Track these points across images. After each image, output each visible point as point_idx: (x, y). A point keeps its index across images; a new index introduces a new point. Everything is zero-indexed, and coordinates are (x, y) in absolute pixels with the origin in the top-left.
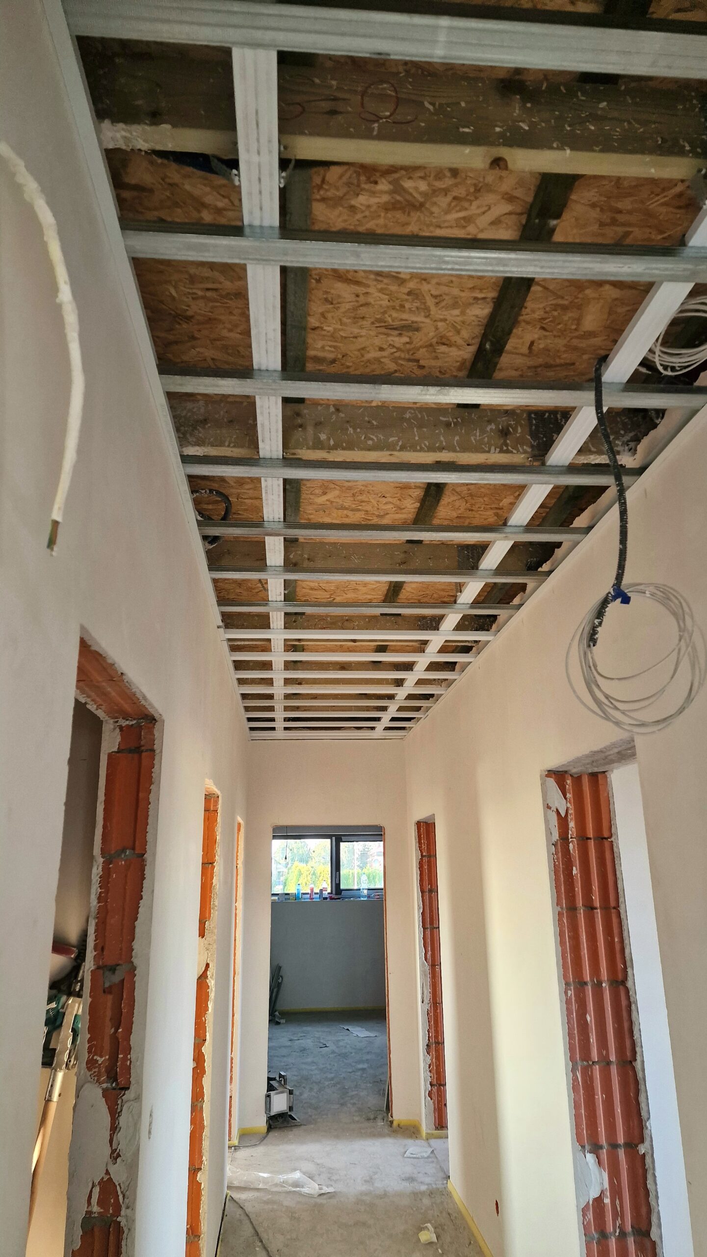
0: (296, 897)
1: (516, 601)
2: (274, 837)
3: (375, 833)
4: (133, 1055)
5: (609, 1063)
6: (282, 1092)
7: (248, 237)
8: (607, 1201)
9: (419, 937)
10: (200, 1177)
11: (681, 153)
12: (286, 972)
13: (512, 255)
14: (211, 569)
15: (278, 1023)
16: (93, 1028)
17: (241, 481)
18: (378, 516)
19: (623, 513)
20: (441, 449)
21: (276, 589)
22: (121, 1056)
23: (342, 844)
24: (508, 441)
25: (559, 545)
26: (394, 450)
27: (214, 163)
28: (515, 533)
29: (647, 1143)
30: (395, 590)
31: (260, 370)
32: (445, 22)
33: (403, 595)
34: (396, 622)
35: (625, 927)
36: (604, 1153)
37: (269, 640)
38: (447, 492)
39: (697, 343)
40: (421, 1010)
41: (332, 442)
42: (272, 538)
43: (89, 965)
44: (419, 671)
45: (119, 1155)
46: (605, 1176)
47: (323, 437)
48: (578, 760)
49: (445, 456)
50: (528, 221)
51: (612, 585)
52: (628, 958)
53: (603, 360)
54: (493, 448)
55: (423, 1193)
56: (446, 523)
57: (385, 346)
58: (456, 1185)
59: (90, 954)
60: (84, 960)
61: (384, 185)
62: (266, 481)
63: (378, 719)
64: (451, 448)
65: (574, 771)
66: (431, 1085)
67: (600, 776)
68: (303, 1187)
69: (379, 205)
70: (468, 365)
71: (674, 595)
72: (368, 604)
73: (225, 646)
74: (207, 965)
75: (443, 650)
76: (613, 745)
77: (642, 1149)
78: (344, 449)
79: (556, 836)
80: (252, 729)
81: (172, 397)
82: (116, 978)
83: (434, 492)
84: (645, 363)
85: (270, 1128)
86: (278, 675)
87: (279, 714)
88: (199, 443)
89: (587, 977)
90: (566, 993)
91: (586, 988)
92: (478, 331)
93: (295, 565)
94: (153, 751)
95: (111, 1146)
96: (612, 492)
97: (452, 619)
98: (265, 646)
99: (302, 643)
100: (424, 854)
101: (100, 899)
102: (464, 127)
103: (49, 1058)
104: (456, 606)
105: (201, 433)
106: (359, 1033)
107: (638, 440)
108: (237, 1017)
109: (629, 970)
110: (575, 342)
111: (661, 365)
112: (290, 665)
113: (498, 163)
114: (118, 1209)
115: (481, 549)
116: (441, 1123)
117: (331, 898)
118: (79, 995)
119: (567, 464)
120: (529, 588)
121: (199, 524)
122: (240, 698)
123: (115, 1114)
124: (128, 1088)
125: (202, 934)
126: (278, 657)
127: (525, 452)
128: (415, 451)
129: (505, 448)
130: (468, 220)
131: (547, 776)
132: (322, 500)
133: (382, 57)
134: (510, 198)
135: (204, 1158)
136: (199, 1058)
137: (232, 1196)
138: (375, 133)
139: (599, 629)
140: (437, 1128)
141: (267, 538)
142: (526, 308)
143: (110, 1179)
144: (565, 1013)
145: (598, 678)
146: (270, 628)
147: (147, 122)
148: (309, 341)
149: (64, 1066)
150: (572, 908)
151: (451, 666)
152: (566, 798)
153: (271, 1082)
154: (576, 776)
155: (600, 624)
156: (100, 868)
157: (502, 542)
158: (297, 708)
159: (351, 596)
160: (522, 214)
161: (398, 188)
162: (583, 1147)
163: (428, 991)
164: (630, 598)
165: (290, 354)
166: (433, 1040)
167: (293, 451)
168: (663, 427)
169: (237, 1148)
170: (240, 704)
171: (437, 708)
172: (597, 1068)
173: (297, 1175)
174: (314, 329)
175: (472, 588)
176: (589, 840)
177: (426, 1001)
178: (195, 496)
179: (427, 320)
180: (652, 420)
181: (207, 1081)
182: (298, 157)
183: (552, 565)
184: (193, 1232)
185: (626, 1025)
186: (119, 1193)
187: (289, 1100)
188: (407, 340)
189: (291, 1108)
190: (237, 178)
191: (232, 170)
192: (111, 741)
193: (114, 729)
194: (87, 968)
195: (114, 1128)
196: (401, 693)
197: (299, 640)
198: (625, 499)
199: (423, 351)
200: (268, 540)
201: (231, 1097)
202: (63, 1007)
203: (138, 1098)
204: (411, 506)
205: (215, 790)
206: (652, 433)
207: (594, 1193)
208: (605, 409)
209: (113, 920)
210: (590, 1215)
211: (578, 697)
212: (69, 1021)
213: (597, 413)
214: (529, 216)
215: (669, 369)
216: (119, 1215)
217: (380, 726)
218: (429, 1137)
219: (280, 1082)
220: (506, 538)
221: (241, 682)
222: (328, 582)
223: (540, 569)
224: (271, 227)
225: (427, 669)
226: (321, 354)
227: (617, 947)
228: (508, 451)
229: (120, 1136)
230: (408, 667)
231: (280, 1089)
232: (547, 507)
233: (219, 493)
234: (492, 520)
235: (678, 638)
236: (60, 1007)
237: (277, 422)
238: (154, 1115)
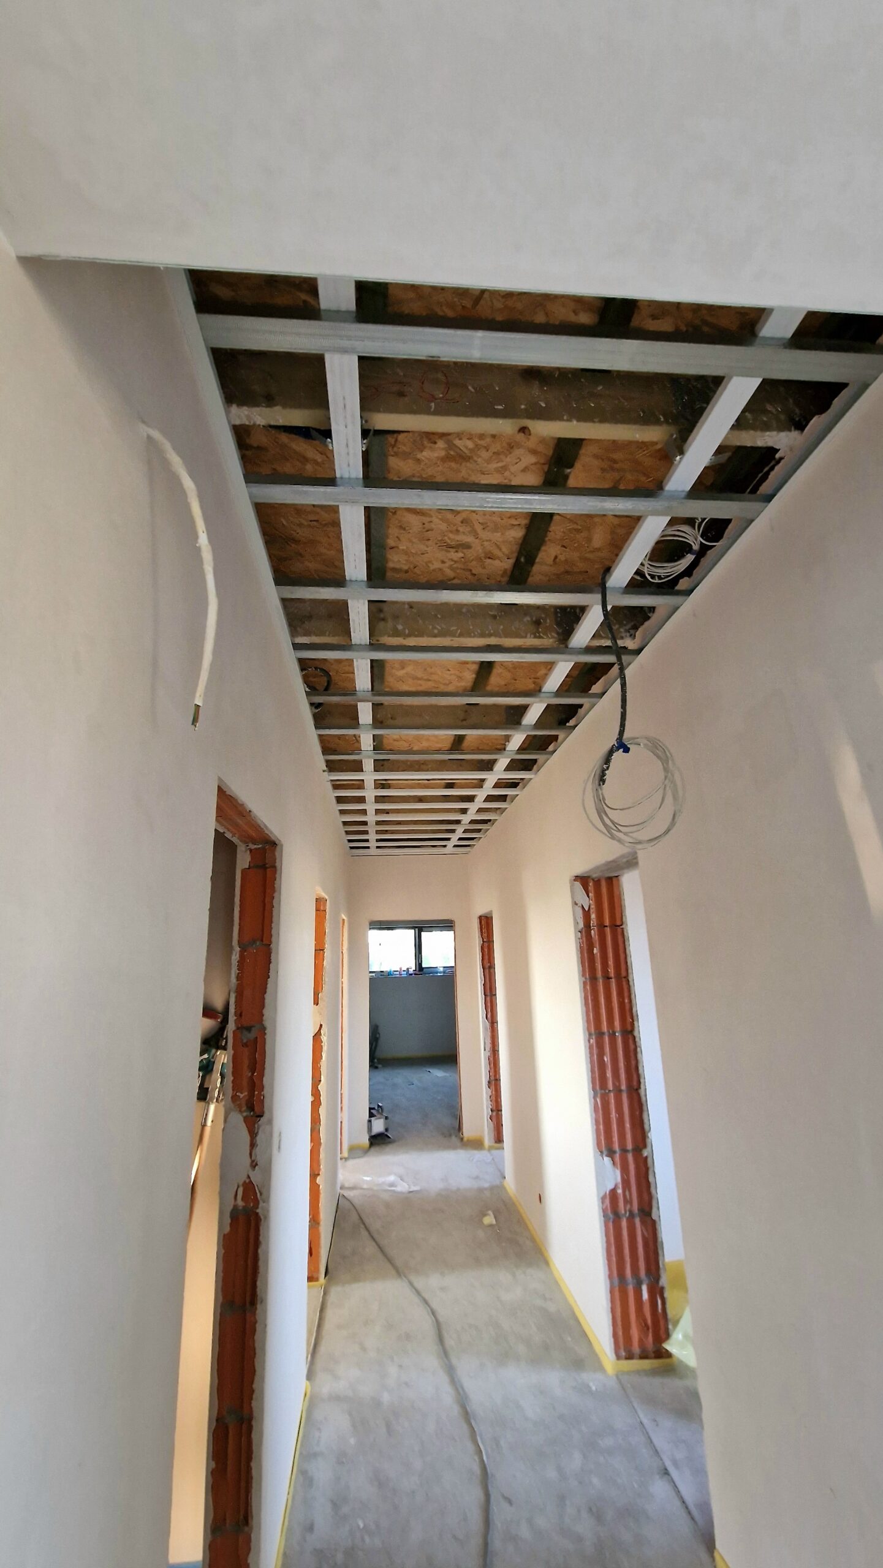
0: (389, 973)
1: (551, 748)
2: (370, 929)
3: (446, 925)
4: (266, 1092)
5: (620, 1091)
6: (380, 1118)
7: (339, 486)
8: (620, 1191)
9: (482, 1002)
10: (319, 1180)
11: (657, 422)
12: (381, 1030)
13: (536, 497)
14: (317, 728)
15: (376, 1068)
16: (236, 1072)
17: (339, 661)
18: (445, 684)
19: (623, 685)
20: (490, 635)
21: (367, 741)
22: (256, 1093)
23: (422, 933)
24: (540, 630)
25: (581, 706)
26: (454, 636)
27: (314, 433)
28: (548, 697)
29: (649, 1148)
30: (459, 739)
31: (351, 581)
32: (480, 334)
33: (465, 744)
34: (461, 766)
35: (632, 992)
36: (617, 1157)
37: (363, 780)
38: (497, 666)
39: (676, 558)
40: (483, 1056)
41: (407, 631)
42: (363, 703)
43: (231, 1026)
44: (479, 802)
45: (257, 1164)
46: (618, 1173)
47: (400, 627)
48: (597, 868)
49: (493, 641)
50: (549, 469)
51: (616, 739)
52: (634, 1014)
53: (608, 570)
54: (529, 635)
55: (486, 1189)
56: (496, 689)
57: (446, 560)
58: (510, 1184)
59: (232, 1018)
60: (227, 1022)
61: (441, 444)
62: (357, 661)
63: (449, 839)
64: (496, 634)
65: (594, 876)
66: (492, 1110)
67: (614, 879)
68: (396, 1186)
69: (438, 458)
70: (509, 573)
71: (660, 746)
72: (438, 751)
73: (329, 786)
74: (321, 1025)
75: (497, 785)
76: (623, 856)
77: (645, 1153)
78: (416, 636)
79: (581, 925)
80: (352, 848)
81: (284, 601)
82: (252, 1035)
83: (486, 668)
84: (638, 572)
85: (372, 1144)
86: (371, 807)
87: (372, 837)
88: (307, 634)
89: (605, 1028)
90: (589, 1041)
91: (604, 1036)
92: (516, 548)
93: (381, 722)
94: (275, 867)
95: (251, 1158)
96: (616, 668)
97: (503, 762)
98: (360, 785)
99: (389, 782)
100: (485, 940)
101: (238, 978)
102: (497, 405)
103: (203, 1094)
104: (506, 752)
105: (307, 625)
106: (438, 1074)
107: (636, 628)
108: (345, 1063)
109: (635, 1023)
110: (588, 555)
111: (649, 575)
112: (379, 799)
113: (523, 430)
114: (256, 1202)
115: (522, 710)
116: (499, 1139)
117: (415, 974)
118: (224, 1048)
119: (584, 646)
120: (560, 738)
121: (307, 694)
122: (341, 825)
123: (253, 1134)
124: (262, 1116)
125: (316, 1003)
126: (370, 793)
127: (553, 637)
128: (470, 637)
129: (538, 635)
130: (505, 468)
131: (575, 880)
132: (401, 673)
133: (435, 359)
134: (534, 452)
135: (321, 1166)
136: (316, 1093)
137: (345, 1194)
138: (432, 410)
139: (606, 772)
140: (496, 1142)
141: (359, 704)
142: (550, 532)
143: (251, 1182)
144: (589, 1055)
145: (606, 809)
146: (363, 771)
147: (264, 405)
148: (389, 556)
149: (215, 1100)
150: (593, 979)
151: (503, 798)
152: (588, 897)
153: (372, 1111)
154: (596, 880)
155: (608, 768)
156: (238, 955)
157: (538, 704)
158: (386, 832)
159: (425, 744)
160: (544, 464)
161: (451, 446)
162: (601, 1152)
163: (489, 1041)
164: (629, 748)
165: (374, 566)
166: (492, 1078)
167: (377, 638)
168: (655, 618)
169: (346, 1159)
170: (342, 829)
171: (493, 830)
172: (612, 1094)
173: (392, 1178)
174: (392, 548)
175: (517, 739)
176: (606, 928)
177: (488, 1049)
178: (304, 673)
179: (477, 541)
180: (646, 614)
181: (322, 1111)
182: (376, 428)
183: (577, 721)
184: (314, 1221)
185: (633, 1063)
186: (257, 1192)
187: (385, 1124)
188: (462, 555)
189: (387, 1130)
190: (330, 445)
191: (326, 439)
192: (243, 860)
193: (246, 851)
194: (229, 1029)
195: (253, 1145)
196: (466, 819)
197: (386, 780)
198: (624, 675)
199: (474, 563)
200: (360, 705)
201: (341, 1122)
202: (213, 1057)
203: (270, 1122)
204: (469, 677)
205: (324, 895)
206: (647, 624)
207: (610, 1186)
208: (609, 608)
209: (248, 993)
210: (607, 1201)
211: (591, 822)
212: (217, 1067)
213: (603, 611)
214: (550, 465)
215: (657, 578)
216: (257, 1208)
217: (450, 844)
218: (490, 1148)
219: (378, 1111)
220: (541, 702)
221: (342, 812)
222: (407, 735)
223: (567, 724)
224: (357, 479)
225: (485, 801)
226: (398, 566)
227: (627, 1007)
228: (540, 637)
229: (257, 1151)
230: (471, 799)
231: (378, 1116)
232: (572, 677)
233: (322, 670)
234: (532, 686)
235: (663, 777)
236: (211, 1057)
237: (364, 618)
238: (282, 1135)
